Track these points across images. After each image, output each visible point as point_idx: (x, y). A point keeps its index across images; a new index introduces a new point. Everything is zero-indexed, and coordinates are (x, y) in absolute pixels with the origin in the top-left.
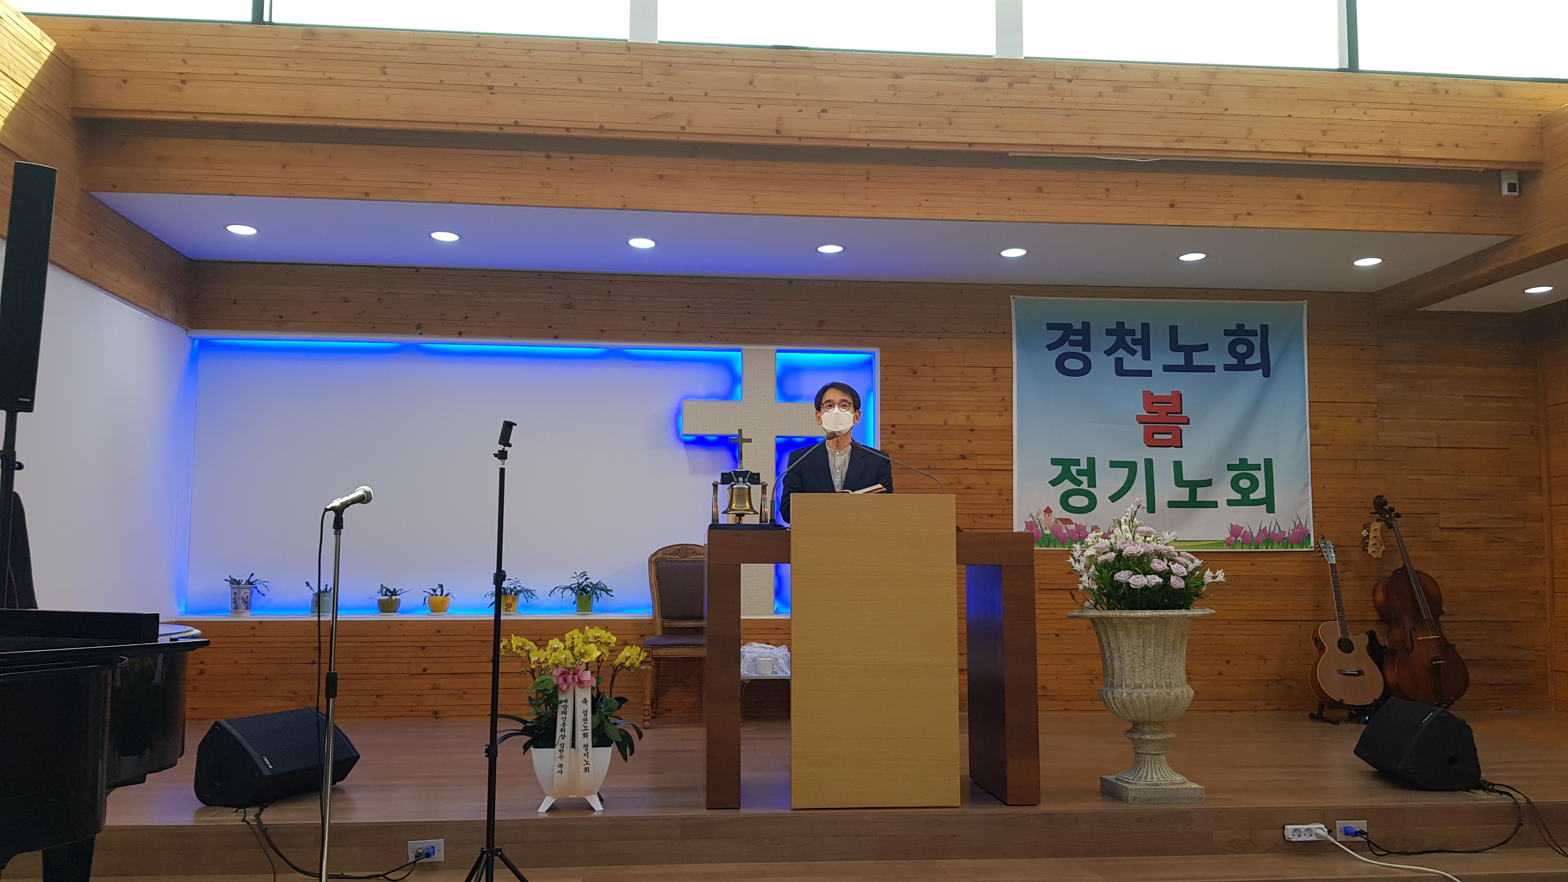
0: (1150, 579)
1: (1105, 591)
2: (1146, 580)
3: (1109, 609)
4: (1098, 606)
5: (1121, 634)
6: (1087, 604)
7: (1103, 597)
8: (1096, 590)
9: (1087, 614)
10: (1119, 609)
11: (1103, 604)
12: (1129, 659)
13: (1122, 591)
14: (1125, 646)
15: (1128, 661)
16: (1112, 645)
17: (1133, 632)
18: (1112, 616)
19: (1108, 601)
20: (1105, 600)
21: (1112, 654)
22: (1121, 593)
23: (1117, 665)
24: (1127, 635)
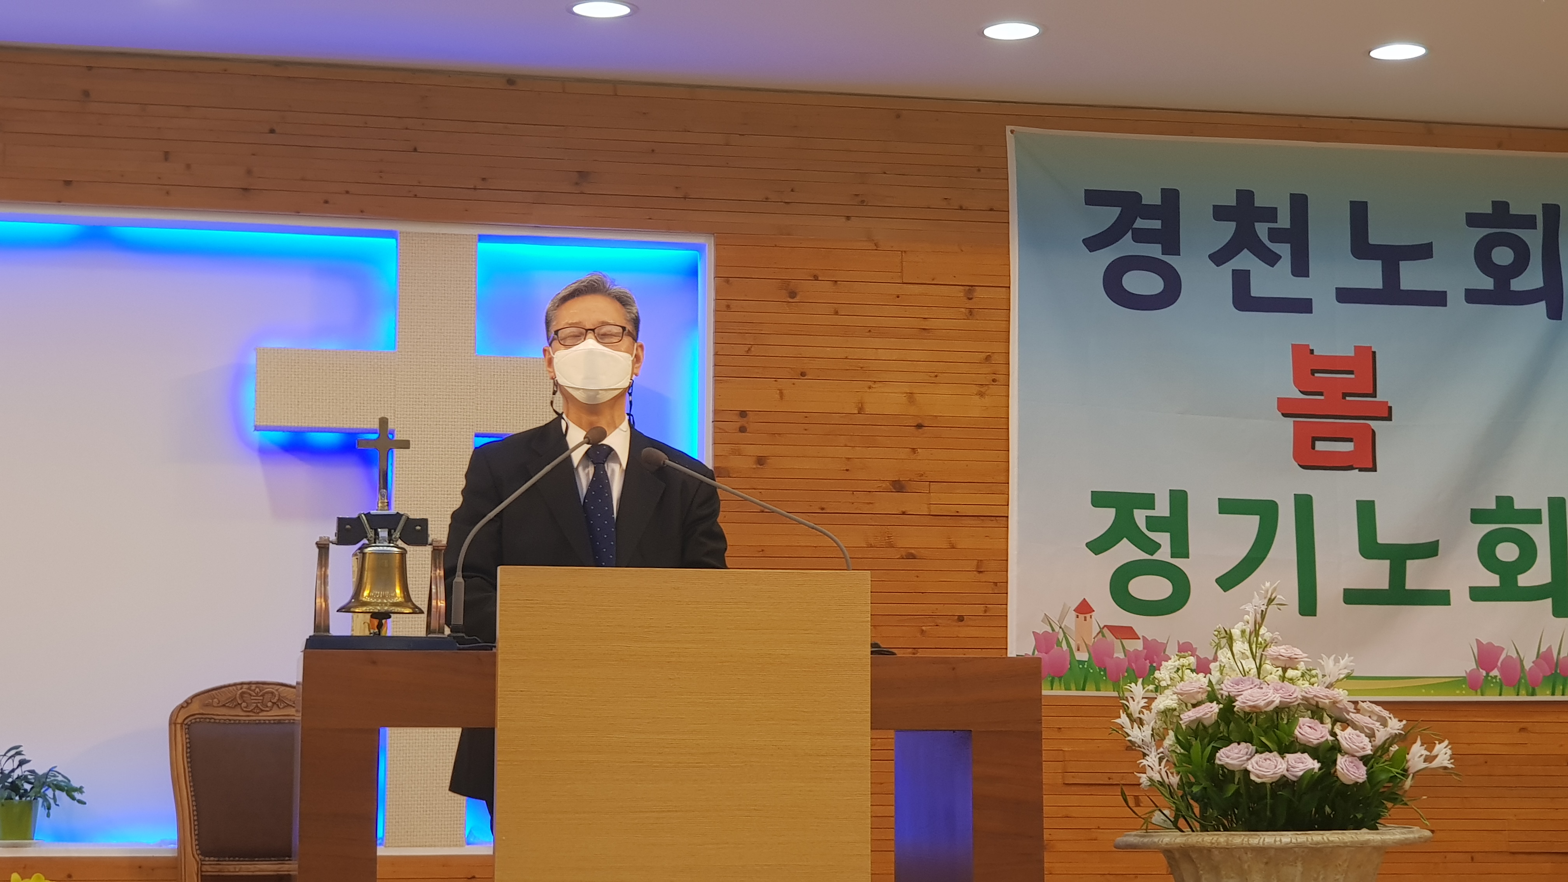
1: (1195, 789)
3: (1204, 829)
4: (1181, 822)
6: (1157, 817)
7: (1191, 802)
8: (1175, 787)
9: (1156, 840)
10: (1226, 830)
11: (1191, 817)
13: (1231, 789)
18: (1209, 845)
19: (1203, 810)
20: (1197, 811)
22: (1230, 794)
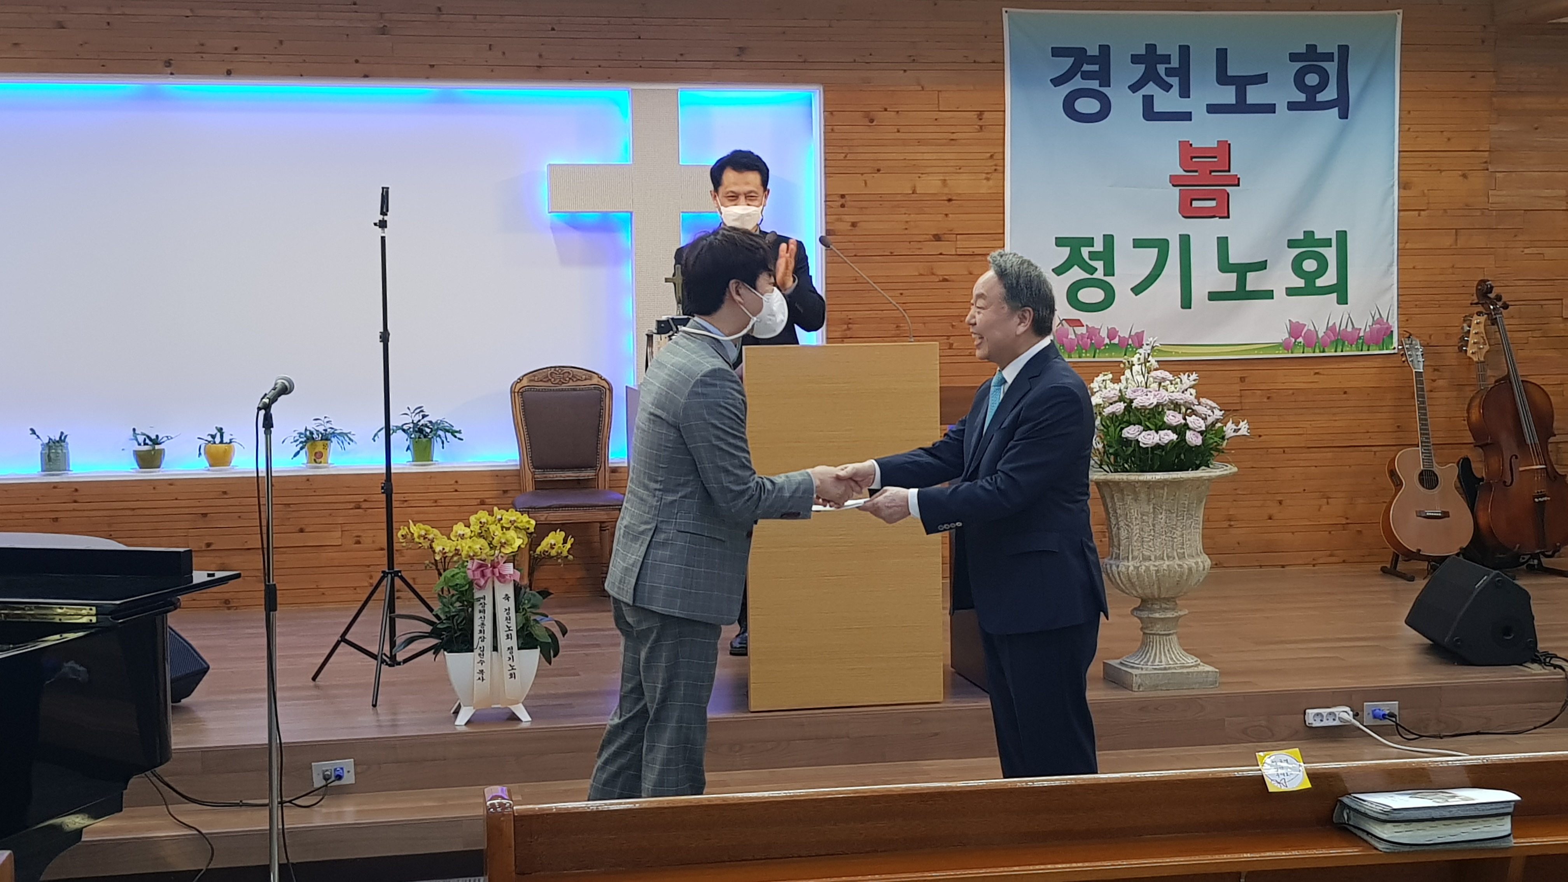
0: (1162, 436)
2: (1158, 438)
5: (1129, 499)
12: (1137, 527)
14: (1134, 513)
15: (1136, 529)
16: (1118, 511)
17: (1143, 496)
21: (1117, 523)
23: (1123, 534)
24: (1136, 500)
